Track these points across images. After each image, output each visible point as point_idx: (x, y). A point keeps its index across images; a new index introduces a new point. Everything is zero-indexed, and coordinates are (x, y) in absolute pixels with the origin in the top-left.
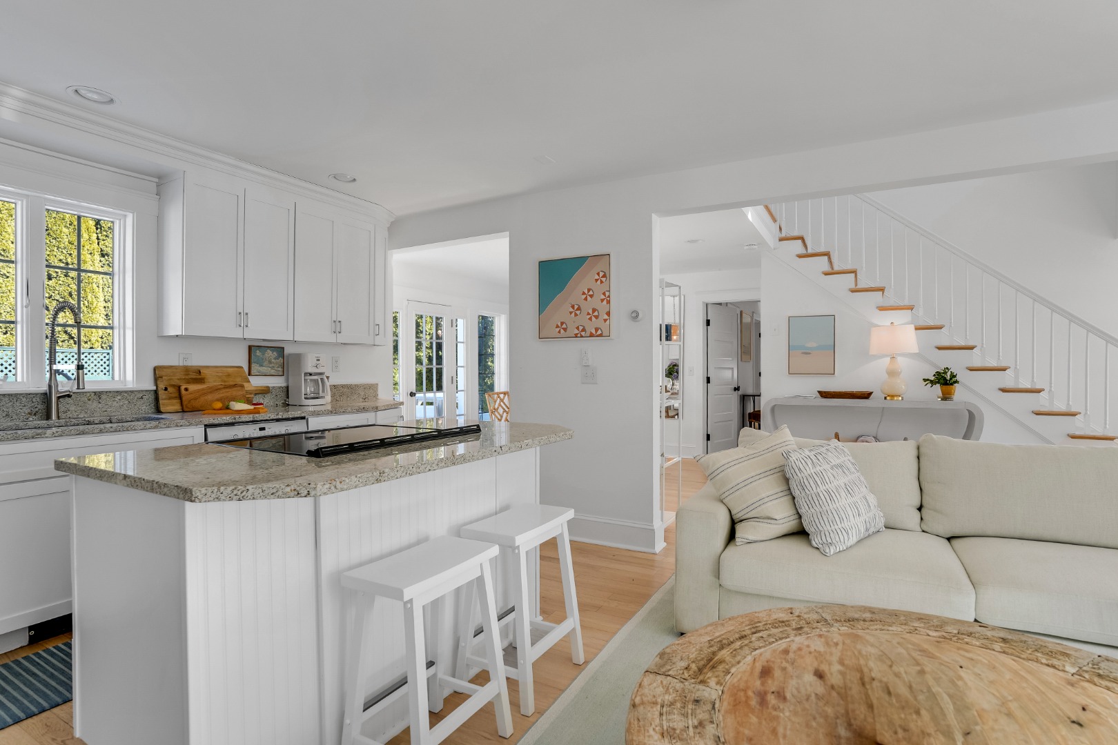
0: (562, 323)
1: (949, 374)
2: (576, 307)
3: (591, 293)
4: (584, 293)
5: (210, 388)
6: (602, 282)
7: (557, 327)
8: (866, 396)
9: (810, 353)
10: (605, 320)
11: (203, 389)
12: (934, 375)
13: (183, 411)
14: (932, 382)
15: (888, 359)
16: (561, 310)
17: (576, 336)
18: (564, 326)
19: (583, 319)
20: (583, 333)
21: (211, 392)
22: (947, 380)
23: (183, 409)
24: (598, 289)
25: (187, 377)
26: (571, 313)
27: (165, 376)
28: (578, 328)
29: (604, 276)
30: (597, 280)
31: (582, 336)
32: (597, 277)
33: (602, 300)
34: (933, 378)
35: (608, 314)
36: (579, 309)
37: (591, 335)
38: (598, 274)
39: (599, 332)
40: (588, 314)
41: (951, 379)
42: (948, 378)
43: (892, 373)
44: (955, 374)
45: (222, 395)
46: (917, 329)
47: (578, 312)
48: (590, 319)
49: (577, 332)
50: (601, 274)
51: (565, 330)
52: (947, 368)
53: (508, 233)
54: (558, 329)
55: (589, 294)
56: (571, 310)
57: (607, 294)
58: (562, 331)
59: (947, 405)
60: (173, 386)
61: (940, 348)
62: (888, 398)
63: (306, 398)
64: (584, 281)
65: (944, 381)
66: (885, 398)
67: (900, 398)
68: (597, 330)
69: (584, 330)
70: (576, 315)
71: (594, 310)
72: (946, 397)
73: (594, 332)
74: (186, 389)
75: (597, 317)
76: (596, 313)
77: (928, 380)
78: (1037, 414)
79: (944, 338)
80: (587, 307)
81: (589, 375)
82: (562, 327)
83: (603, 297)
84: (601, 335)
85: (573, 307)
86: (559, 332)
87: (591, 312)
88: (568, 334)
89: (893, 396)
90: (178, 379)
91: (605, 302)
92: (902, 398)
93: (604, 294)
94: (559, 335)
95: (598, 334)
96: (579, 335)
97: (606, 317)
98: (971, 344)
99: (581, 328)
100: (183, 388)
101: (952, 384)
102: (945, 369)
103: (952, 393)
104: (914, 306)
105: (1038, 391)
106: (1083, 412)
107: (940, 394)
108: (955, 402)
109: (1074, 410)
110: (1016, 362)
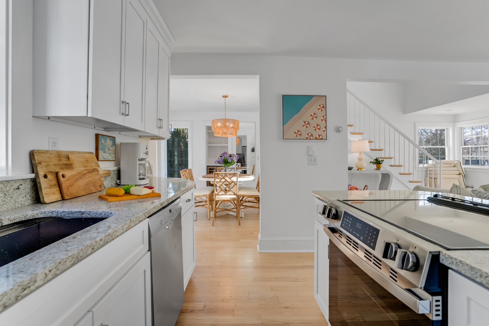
0: (298, 131)
2: (307, 123)
3: (316, 115)
4: (311, 116)
5: (80, 173)
6: (322, 110)
7: (295, 133)
10: (324, 131)
11: (75, 175)
12: (374, 160)
13: (63, 199)
15: (358, 154)
16: (297, 124)
17: (307, 138)
18: (300, 133)
19: (311, 130)
20: (311, 137)
21: (81, 178)
23: (62, 196)
24: (320, 114)
25: (60, 163)
26: (304, 126)
27: (44, 162)
28: (308, 134)
29: (323, 107)
30: (319, 109)
31: (310, 139)
32: (319, 107)
33: (322, 120)
35: (326, 127)
36: (308, 124)
37: (316, 139)
38: (320, 106)
39: (321, 137)
40: (314, 127)
43: (360, 160)
45: (88, 180)
47: (308, 126)
48: (315, 130)
49: (308, 136)
50: (322, 106)
51: (300, 135)
53: (258, 76)
54: (296, 134)
55: (314, 116)
56: (304, 124)
57: (325, 117)
58: (298, 136)
60: (51, 172)
61: (371, 150)
62: (359, 169)
63: (140, 179)
64: (311, 109)
65: (378, 162)
67: (364, 169)
68: (319, 136)
69: (312, 135)
70: (307, 127)
71: (317, 125)
72: (378, 168)
73: (318, 137)
74: (63, 176)
75: (319, 129)
76: (319, 127)
78: (401, 174)
80: (314, 123)
81: (312, 160)
82: (298, 133)
83: (322, 118)
84: (322, 139)
85: (305, 122)
86: (297, 136)
87: (316, 126)
88: (301, 137)
89: (361, 169)
90: (54, 165)
91: (324, 121)
93: (323, 117)
94: (296, 138)
95: (320, 138)
96: (309, 138)
97: (325, 129)
99: (310, 134)
100: (60, 174)
102: (378, 158)
103: (380, 167)
104: (363, 133)
105: (401, 166)
106: (413, 173)
107: (376, 168)
108: (380, 170)
109: (411, 172)
110: (395, 155)
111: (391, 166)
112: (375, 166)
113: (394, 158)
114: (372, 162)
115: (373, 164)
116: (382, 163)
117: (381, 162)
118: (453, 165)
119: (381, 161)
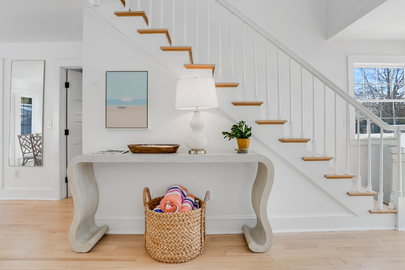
1: (244, 127)
8: (173, 150)
9: (124, 108)
12: (232, 129)
14: (230, 135)
22: (242, 133)
34: (230, 131)
41: (246, 132)
42: (244, 131)
43: (196, 127)
44: (249, 127)
46: (217, 86)
52: (243, 122)
59: (244, 158)
61: (235, 104)
62: (192, 152)
65: (240, 134)
66: (190, 152)
67: (203, 152)
72: (242, 150)
77: (226, 133)
78: (305, 160)
79: (238, 95)
89: (196, 151)
92: (205, 152)
98: (258, 100)
101: (247, 138)
103: (246, 146)
105: (306, 141)
108: (249, 154)
109: (328, 156)
110: (291, 116)
111: (282, 141)
113: (291, 122)
116: (250, 135)
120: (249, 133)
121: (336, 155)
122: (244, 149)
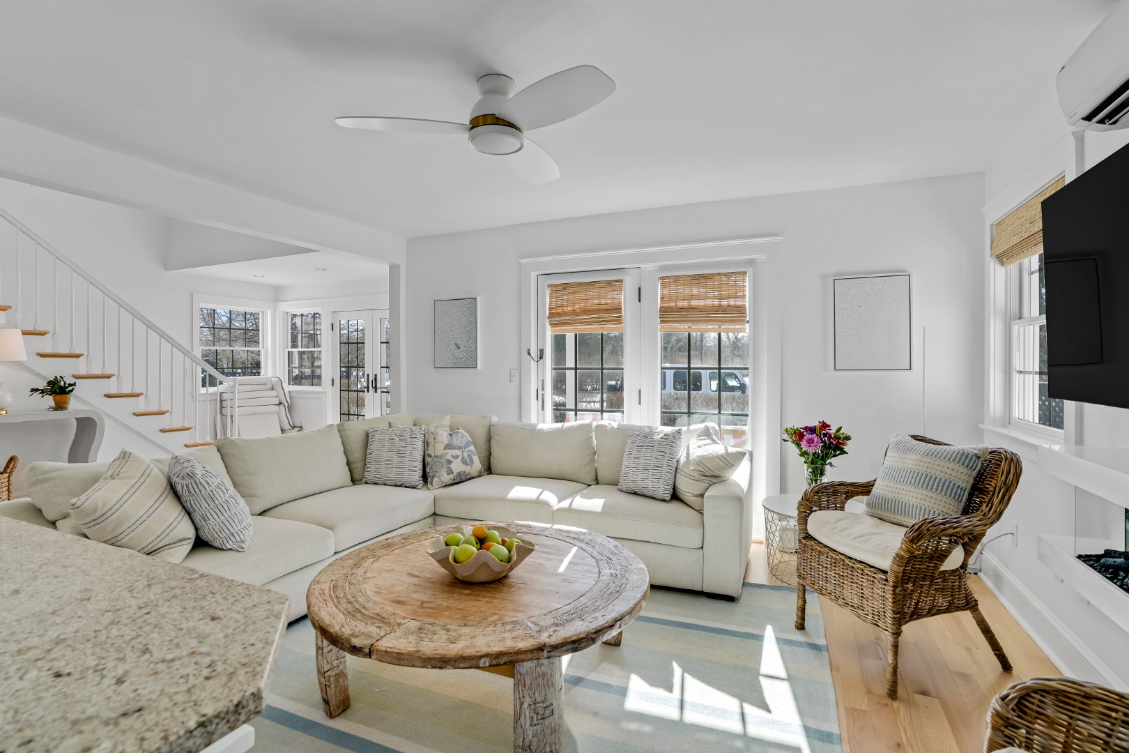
1: (63, 383)
12: (45, 385)
14: (43, 392)
22: (61, 390)
34: (43, 388)
41: (65, 388)
42: (62, 387)
46: (23, 334)
52: (62, 377)
59: (59, 415)
61: (41, 356)
65: (58, 390)
67: (4, 412)
72: (60, 406)
78: (137, 415)
79: (46, 345)
92: (6, 411)
98: (76, 352)
101: (68, 393)
102: (59, 378)
103: (66, 403)
104: (10, 307)
105: (138, 395)
106: (170, 410)
107: (53, 404)
108: (69, 410)
109: (164, 409)
110: (119, 369)
111: (108, 396)
112: (50, 400)
113: (119, 375)
114: (37, 390)
115: (41, 395)
116: (72, 391)
117: (68, 387)
118: (269, 386)
119: (70, 385)
120: (70, 388)
121: (172, 408)
122: (64, 405)
